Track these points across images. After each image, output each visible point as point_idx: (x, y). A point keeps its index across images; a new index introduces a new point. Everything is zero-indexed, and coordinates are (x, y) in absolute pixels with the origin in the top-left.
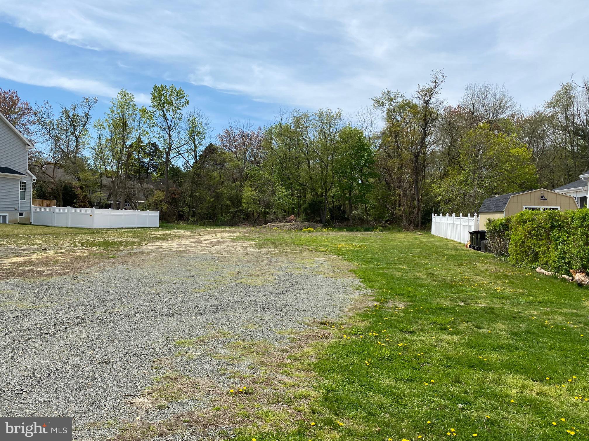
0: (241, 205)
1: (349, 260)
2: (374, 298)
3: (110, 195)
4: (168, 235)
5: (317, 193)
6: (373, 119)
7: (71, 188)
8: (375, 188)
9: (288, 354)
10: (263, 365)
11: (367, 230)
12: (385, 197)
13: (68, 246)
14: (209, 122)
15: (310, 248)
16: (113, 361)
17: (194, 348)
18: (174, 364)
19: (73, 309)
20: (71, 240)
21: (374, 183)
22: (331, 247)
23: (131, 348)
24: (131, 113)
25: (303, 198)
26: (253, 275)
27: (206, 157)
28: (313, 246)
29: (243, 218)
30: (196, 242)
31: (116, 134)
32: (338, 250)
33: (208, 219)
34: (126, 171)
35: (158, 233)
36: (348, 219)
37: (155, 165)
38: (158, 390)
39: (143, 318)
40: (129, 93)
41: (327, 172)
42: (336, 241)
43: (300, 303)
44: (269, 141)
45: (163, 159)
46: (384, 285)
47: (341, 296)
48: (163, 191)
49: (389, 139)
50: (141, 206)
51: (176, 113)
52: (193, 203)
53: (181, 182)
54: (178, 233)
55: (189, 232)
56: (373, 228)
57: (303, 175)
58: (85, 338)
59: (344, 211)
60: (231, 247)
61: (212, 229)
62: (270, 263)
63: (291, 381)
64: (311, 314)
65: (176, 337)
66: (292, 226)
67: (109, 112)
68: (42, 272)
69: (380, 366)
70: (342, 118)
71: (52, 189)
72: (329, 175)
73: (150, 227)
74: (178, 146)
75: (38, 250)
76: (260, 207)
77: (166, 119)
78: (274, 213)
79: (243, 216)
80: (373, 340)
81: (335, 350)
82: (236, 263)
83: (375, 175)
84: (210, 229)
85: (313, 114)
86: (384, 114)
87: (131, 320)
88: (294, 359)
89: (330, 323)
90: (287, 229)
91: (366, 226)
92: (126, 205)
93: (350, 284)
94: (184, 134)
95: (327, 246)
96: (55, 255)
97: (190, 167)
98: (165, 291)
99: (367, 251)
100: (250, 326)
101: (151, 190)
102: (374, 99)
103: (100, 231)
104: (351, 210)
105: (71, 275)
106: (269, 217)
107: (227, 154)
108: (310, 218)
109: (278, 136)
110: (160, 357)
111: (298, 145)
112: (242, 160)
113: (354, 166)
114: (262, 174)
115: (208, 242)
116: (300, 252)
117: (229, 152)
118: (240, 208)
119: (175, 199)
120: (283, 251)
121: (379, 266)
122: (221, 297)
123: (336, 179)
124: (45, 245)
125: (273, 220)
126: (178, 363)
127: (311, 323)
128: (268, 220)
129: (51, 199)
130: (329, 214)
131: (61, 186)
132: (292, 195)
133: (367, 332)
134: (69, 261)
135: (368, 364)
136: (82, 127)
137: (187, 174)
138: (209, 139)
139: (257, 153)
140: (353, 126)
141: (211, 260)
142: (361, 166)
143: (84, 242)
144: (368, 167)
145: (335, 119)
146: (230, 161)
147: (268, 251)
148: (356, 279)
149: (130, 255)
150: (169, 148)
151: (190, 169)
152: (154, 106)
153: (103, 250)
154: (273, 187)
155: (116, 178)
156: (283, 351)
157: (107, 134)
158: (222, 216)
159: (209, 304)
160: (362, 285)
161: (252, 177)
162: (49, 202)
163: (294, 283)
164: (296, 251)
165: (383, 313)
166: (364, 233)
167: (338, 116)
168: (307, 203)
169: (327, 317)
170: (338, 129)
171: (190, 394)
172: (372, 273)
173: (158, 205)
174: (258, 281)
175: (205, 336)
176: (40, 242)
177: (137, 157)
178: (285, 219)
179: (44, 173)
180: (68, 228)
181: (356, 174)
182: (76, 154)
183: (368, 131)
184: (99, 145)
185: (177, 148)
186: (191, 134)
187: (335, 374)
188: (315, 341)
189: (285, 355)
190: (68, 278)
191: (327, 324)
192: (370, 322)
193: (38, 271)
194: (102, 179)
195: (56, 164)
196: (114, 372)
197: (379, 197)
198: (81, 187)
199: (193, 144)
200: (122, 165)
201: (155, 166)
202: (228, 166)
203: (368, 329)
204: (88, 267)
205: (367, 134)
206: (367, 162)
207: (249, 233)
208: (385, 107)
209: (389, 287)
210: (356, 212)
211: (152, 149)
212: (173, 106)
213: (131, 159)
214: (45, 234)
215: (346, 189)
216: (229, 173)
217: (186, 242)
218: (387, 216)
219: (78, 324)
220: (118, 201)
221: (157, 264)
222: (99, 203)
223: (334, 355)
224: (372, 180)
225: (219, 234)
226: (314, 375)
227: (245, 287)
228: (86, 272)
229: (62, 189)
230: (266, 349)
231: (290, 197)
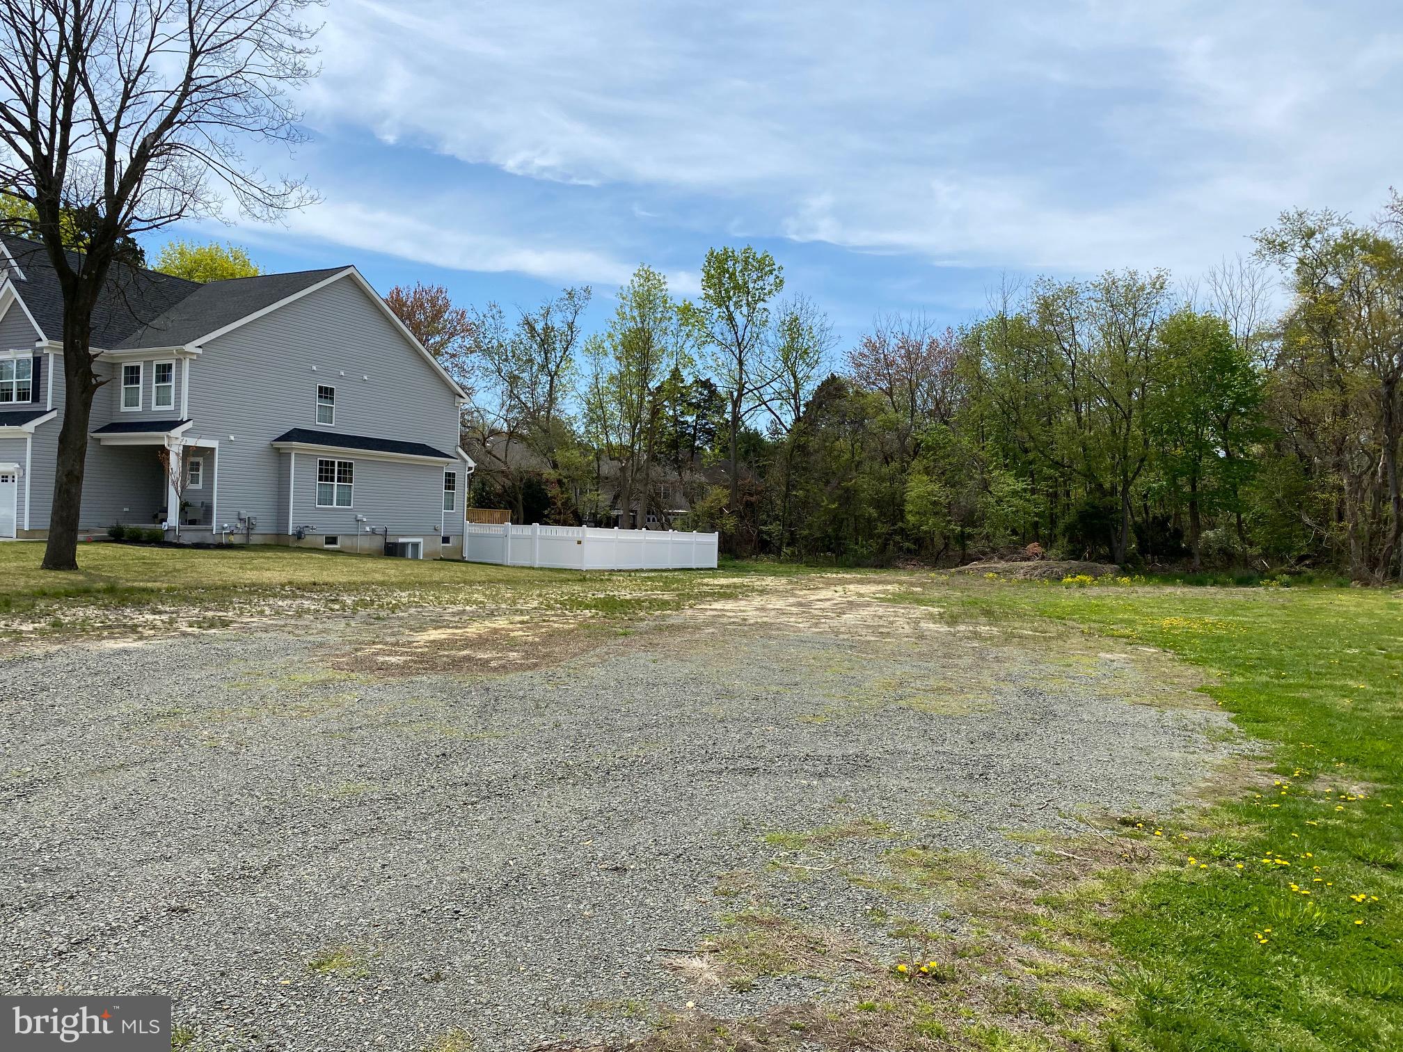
0: (902, 518)
1: (1195, 662)
2: (1273, 765)
3: (616, 497)
4: (738, 587)
5: (1101, 485)
6: (1256, 288)
7: (539, 483)
8: (1264, 471)
9: (1040, 891)
10: (976, 913)
11: (1244, 582)
12: (1298, 494)
13: (536, 608)
14: (828, 325)
15: (1085, 627)
16: (632, 867)
17: (809, 855)
18: (765, 888)
19: (550, 745)
20: (540, 595)
21: (1263, 456)
22: (1144, 625)
23: (668, 840)
24: (659, 315)
25: (1064, 500)
26: (939, 688)
27: (820, 406)
28: (1094, 621)
29: (909, 550)
30: (800, 604)
31: (629, 364)
32: (1162, 633)
33: (824, 552)
34: (650, 445)
35: (716, 582)
36: (1188, 553)
37: (710, 429)
38: (730, 945)
39: (693, 775)
40: (656, 273)
41: (1128, 430)
42: (1155, 610)
43: (1065, 767)
44: (972, 361)
45: (726, 416)
46: (1301, 732)
47: (1176, 754)
48: (727, 487)
49: (1303, 339)
50: (679, 522)
51: (754, 309)
52: (790, 514)
53: (764, 466)
54: (758, 583)
55: (784, 580)
56: (1262, 578)
57: (1062, 439)
58: (573, 810)
59: (1176, 530)
60: (880, 617)
61: (834, 576)
62: (980, 663)
63: (1051, 963)
64: (1097, 797)
65: (765, 825)
66: (1034, 569)
67: (616, 318)
68: (488, 661)
69: (1299, 951)
70: (1169, 289)
71: (503, 486)
72: (1135, 438)
73: (698, 569)
74: (759, 385)
75: (478, 616)
76: (949, 522)
77: (733, 326)
78: (987, 537)
79: (907, 544)
80: (1274, 876)
81: (1165, 895)
82: (895, 656)
83: (1264, 436)
84: (829, 575)
85: (1088, 285)
86: (1291, 275)
87: (666, 777)
88: (1057, 906)
89: (1148, 824)
90: (1021, 577)
91: (1239, 572)
92: (649, 520)
93: (1200, 725)
94: (772, 356)
95: (1130, 622)
96: (511, 626)
97: (785, 431)
98: (736, 715)
99: (1246, 639)
100: (937, 814)
101: (701, 487)
102: (1259, 235)
103: (597, 575)
104: (1197, 528)
105: (543, 669)
106: (972, 547)
107: (870, 398)
108: (1083, 550)
109: (995, 345)
110: (732, 869)
111: (1050, 365)
112: (906, 410)
113: (1205, 412)
114: (955, 440)
115: (827, 604)
116: (1060, 636)
117: (873, 391)
118: (900, 524)
119: (752, 504)
120: (1011, 633)
121: (1283, 681)
122: (863, 738)
123: (1153, 450)
124: (491, 605)
125: (984, 554)
126: (773, 886)
127: (1097, 819)
128: (969, 555)
129: (501, 508)
130: (1135, 539)
131: (521, 480)
132: (1033, 491)
133: (1256, 855)
134: (537, 639)
135: (1263, 941)
136: (561, 354)
137: (778, 447)
138: (828, 364)
139: (943, 392)
140: (1199, 311)
141: (835, 649)
142: (1225, 411)
143: (565, 600)
144: (1243, 415)
145: (1149, 293)
146: (877, 414)
147: (975, 633)
148: (1217, 713)
149: (659, 629)
150: (738, 390)
151: (785, 436)
152: (708, 296)
153: (605, 617)
154: (982, 473)
155: (627, 460)
156: (1024, 883)
157: (612, 366)
158: (857, 544)
159: (838, 752)
160: (1236, 729)
161: (929, 448)
162: (497, 514)
163: (1048, 715)
164: (1048, 635)
165: (1302, 807)
166: (1234, 590)
167: (1157, 286)
168: (1073, 510)
169: (1140, 808)
170: (1156, 320)
171: (803, 962)
172: (1263, 698)
173: (714, 519)
174: (953, 705)
175: (832, 829)
176: (481, 598)
177: (671, 413)
178: (1014, 551)
179: (490, 453)
180: (533, 568)
181: (1209, 435)
182: (549, 412)
183: (1243, 320)
184: (596, 390)
185: (756, 389)
186: (788, 356)
187: (1169, 957)
188: (1110, 867)
189: (1031, 893)
190: (537, 676)
191: (1141, 825)
192: (1263, 830)
193: (480, 659)
194: (601, 462)
195: (511, 434)
196: (635, 894)
197: (1279, 495)
198: (560, 482)
199: (791, 377)
200: (641, 431)
201: (709, 432)
202: (872, 424)
203: (1257, 848)
204: (576, 655)
205: (1239, 328)
206: (1240, 400)
207: (922, 585)
208: (1292, 254)
209: (1315, 737)
210: (1211, 534)
211: (702, 394)
212: (748, 293)
213: (658, 419)
214: (490, 582)
215: (1182, 474)
216: (874, 441)
217: (777, 603)
218: (1302, 547)
219: (560, 779)
220: (632, 511)
221: (717, 652)
222: (595, 515)
223: (1163, 908)
224: (1256, 449)
225: (852, 587)
226: (1110, 953)
227: (920, 718)
228: (572, 665)
229: (522, 486)
230: (982, 874)
231: (1028, 495)
